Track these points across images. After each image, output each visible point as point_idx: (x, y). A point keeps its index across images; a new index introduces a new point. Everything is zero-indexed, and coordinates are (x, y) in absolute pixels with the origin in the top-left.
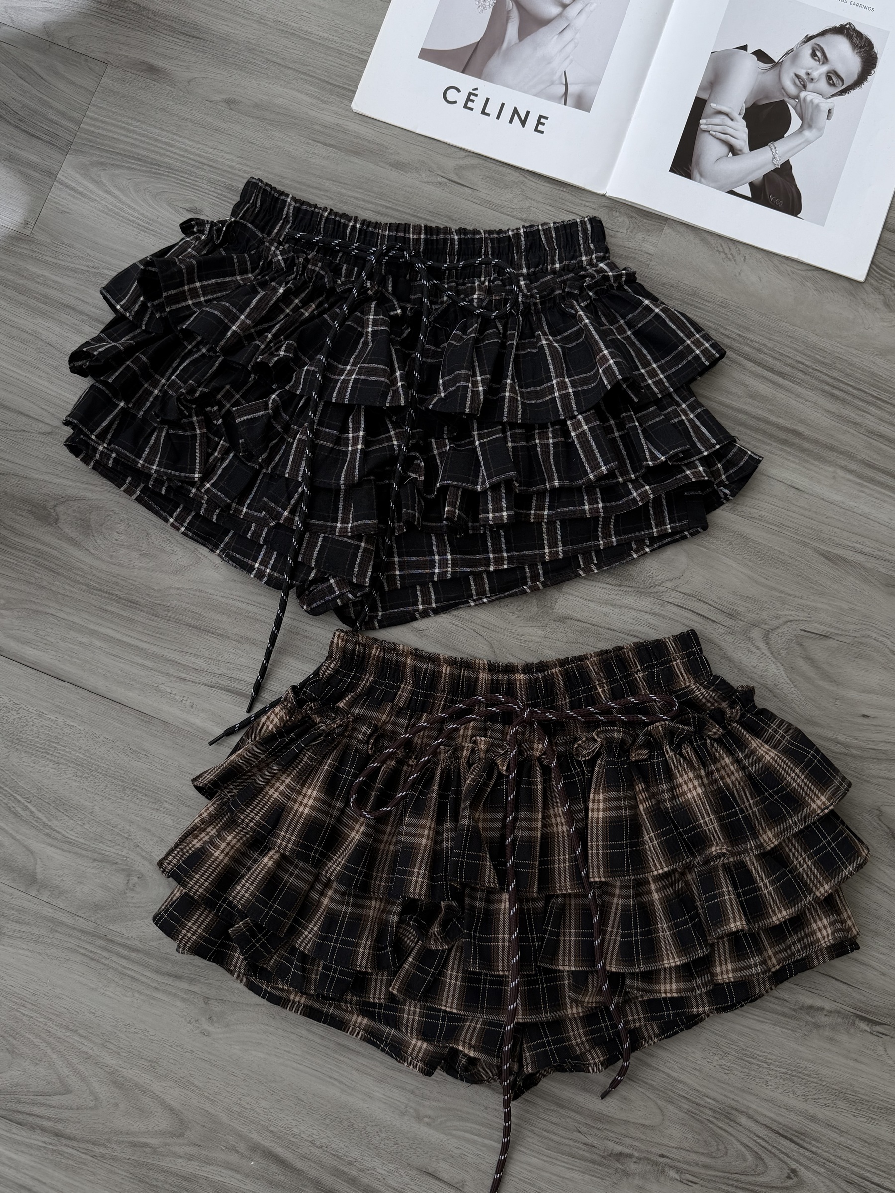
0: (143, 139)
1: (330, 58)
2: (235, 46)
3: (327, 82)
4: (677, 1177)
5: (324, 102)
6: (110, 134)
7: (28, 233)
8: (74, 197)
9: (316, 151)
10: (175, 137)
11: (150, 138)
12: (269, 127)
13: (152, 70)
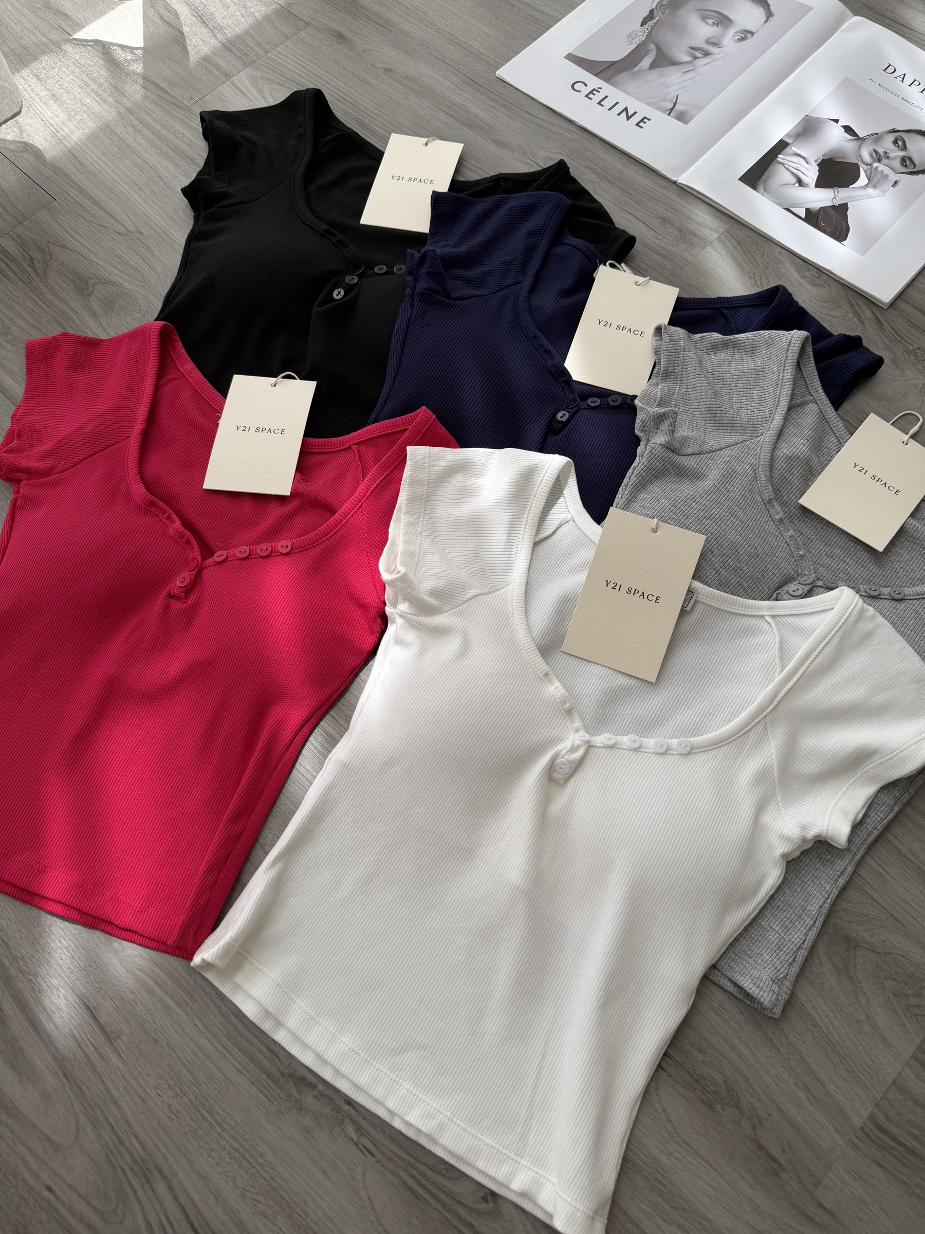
0: (309, 73)
1: (480, 65)
2: (411, 40)
3: (470, 78)
4: (354, 1136)
5: (461, 90)
6: (286, 65)
7: (189, 104)
8: (236, 93)
9: (438, 117)
10: (334, 79)
11: (315, 75)
12: (409, 93)
13: (340, 37)
